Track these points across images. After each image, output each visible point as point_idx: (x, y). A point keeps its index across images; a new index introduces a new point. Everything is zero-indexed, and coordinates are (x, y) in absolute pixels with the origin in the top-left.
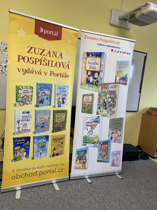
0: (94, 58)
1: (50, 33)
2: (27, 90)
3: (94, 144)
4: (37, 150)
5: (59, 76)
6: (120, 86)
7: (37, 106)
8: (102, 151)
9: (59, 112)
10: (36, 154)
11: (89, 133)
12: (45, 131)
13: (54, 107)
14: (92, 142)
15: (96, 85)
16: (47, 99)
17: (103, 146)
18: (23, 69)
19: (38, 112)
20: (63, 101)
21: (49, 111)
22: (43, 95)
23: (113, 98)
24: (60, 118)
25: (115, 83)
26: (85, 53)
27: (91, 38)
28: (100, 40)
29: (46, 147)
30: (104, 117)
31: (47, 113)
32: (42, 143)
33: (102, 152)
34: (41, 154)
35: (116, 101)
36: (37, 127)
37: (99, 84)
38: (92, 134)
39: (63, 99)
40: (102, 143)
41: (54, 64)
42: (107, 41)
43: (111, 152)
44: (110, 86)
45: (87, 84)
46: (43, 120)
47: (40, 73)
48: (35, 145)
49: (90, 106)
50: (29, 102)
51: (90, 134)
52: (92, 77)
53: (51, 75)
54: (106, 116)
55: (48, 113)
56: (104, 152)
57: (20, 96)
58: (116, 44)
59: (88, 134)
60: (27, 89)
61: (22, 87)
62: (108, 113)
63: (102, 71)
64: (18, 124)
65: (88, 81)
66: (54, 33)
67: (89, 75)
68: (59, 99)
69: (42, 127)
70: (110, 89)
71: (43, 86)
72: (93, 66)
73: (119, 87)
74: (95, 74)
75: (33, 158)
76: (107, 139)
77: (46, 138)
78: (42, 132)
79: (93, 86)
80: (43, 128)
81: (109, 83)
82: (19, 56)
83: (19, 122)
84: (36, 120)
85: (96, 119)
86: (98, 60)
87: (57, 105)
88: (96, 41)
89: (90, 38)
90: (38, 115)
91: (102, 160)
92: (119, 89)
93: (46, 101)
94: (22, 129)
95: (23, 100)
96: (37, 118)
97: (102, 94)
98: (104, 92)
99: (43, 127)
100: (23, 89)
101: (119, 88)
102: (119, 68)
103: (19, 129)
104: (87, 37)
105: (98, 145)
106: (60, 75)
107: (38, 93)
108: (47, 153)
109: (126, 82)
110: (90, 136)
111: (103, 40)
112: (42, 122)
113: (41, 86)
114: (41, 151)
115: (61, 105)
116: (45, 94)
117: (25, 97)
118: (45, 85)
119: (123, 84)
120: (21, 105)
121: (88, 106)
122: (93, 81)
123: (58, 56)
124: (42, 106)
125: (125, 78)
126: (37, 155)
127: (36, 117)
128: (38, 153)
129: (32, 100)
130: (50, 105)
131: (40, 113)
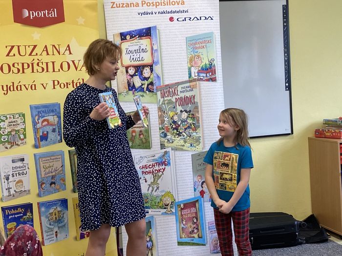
0: (136, 41)
1: (41, 14)
2: (14, 120)
3: (165, 208)
4: (49, 228)
5: (70, 86)
6: (202, 85)
7: (36, 146)
8: (184, 223)
10: (47, 236)
11: (151, 188)
12: (59, 192)
14: (161, 205)
15: (150, 91)
16: (54, 131)
17: (185, 212)
18: (3, 86)
19: (40, 157)
21: (62, 154)
22: (45, 126)
23: (190, 111)
25: (190, 81)
26: (116, 34)
27: (124, 6)
28: (142, 4)
29: (66, 221)
30: (177, 153)
31: (58, 157)
32: (55, 215)
33: (186, 224)
34: (56, 235)
35: (200, 116)
36: (41, 185)
37: (155, 87)
38: (158, 188)
40: (182, 206)
41: (57, 67)
42: (158, 4)
43: (207, 222)
44: (179, 88)
45: (131, 92)
46: (50, 170)
47: (33, 88)
48: (42, 218)
49: (145, 134)
50: (20, 142)
51: (153, 188)
52: (138, 76)
53: (54, 88)
54: (182, 150)
55: (60, 156)
56: (190, 224)
57: (4, 133)
58: (178, 4)
59: (148, 190)
60: (14, 118)
62: (185, 142)
63: (157, 63)
64: (6, 181)
65: (131, 87)
66: (48, 14)
67: (130, 75)
69: (51, 184)
70: (182, 95)
71: (43, 109)
72: (136, 56)
73: (200, 86)
74: (145, 71)
76: (194, 197)
77: (61, 203)
78: (52, 193)
79: (144, 95)
80: (53, 185)
81: (176, 83)
84: (39, 172)
85: (160, 158)
86: (145, 42)
88: (135, 7)
89: (121, 5)
90: (41, 162)
91: (188, 240)
92: (200, 92)
93: (52, 136)
94: (15, 191)
95: (10, 138)
96: (40, 168)
97: (166, 107)
98: (170, 102)
99: (54, 183)
100: (7, 119)
101: (200, 89)
102: (193, 51)
103: (9, 192)
104: (115, 6)
105: (174, 210)
106: (71, 84)
107: (35, 124)
108: (68, 232)
109: (212, 74)
110: (155, 194)
111: (149, 4)
112: (51, 174)
113: (38, 110)
114: (56, 229)
116: (48, 123)
117: (13, 133)
119: (208, 80)
120: (7, 148)
121: (140, 135)
122: (142, 85)
123: (62, 51)
124: (46, 146)
125: (210, 68)
127: (38, 166)
128: (51, 233)
130: (60, 141)
131: (44, 159)
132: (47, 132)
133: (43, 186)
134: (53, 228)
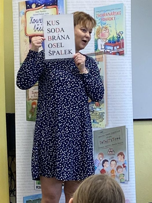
0: (41, 10)
6: (108, 59)
25: (96, 54)
26: (21, 3)
72: (41, 25)
73: (106, 60)
86: (50, 12)
92: (106, 65)
101: (106, 62)
109: (120, 48)
119: (115, 54)
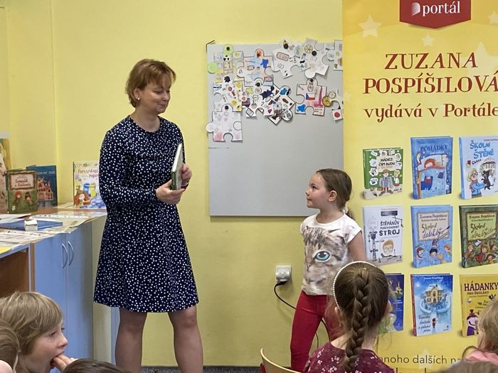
2: (388, 157)
4: (424, 313)
5: (470, 114)
7: (415, 196)
9: (476, 210)
10: (421, 323)
12: (441, 263)
13: (461, 196)
16: (441, 176)
18: (377, 110)
19: (419, 212)
20: (486, 181)
21: (449, 210)
22: (429, 168)
24: (480, 227)
29: (448, 306)
31: (444, 214)
32: (434, 295)
34: (434, 324)
36: (418, 252)
39: (487, 174)
41: (454, 85)
46: (432, 231)
47: (418, 114)
48: (416, 297)
50: (394, 188)
53: (447, 115)
55: (447, 213)
57: (373, 174)
60: (388, 155)
61: (378, 152)
64: (371, 240)
68: (474, 174)
69: (431, 252)
71: (429, 145)
75: (414, 333)
77: (444, 279)
78: (432, 264)
80: (434, 253)
82: (367, 80)
83: (374, 237)
84: (416, 233)
87: (468, 193)
90: (420, 220)
93: (437, 183)
94: (382, 255)
95: (380, 181)
96: (418, 227)
99: (436, 251)
100: (378, 155)
103: (374, 255)
106: (472, 110)
107: (415, 164)
108: (451, 323)
112: (431, 238)
113: (422, 145)
114: (434, 316)
115: (482, 190)
116: (434, 164)
117: (386, 175)
118: (432, 141)
120: (376, 195)
123: (462, 63)
124: (428, 197)
126: (423, 325)
127: (415, 224)
128: (427, 320)
129: (401, 182)
130: (449, 191)
131: (423, 215)
132: (432, 177)
133: (420, 253)
134: (430, 314)
